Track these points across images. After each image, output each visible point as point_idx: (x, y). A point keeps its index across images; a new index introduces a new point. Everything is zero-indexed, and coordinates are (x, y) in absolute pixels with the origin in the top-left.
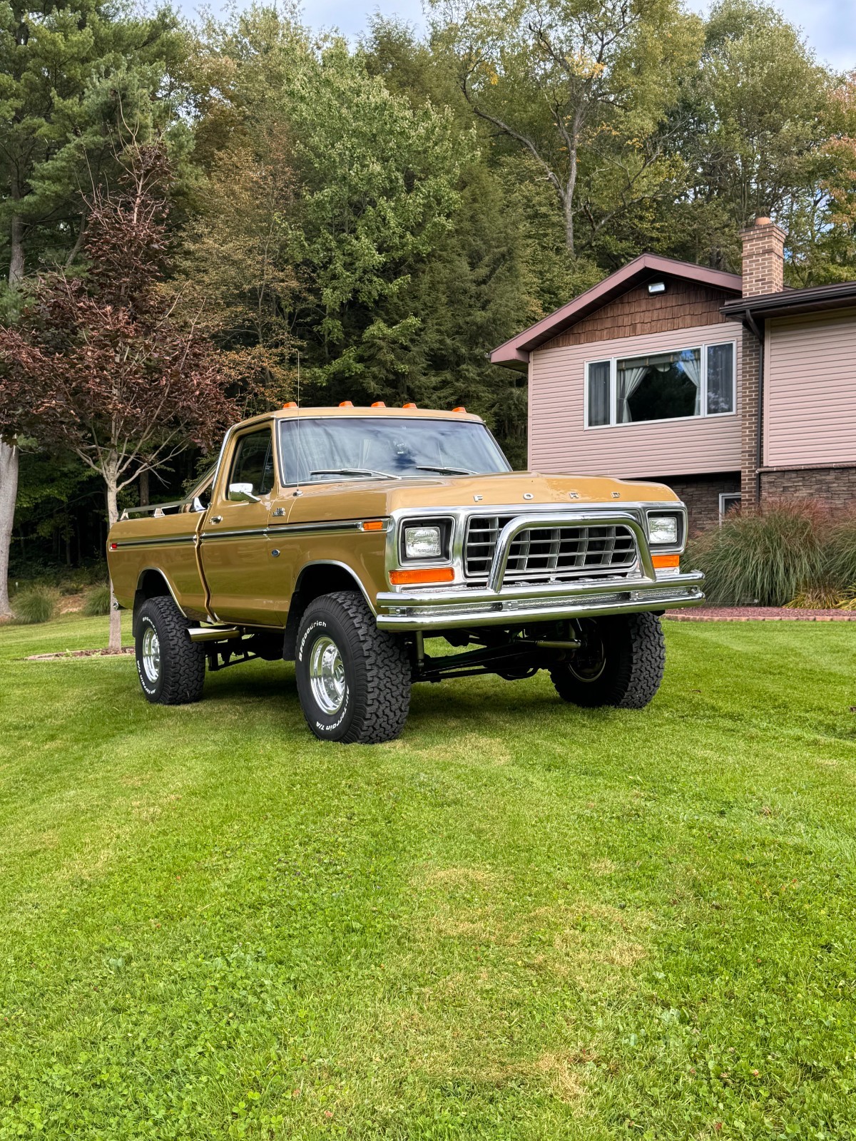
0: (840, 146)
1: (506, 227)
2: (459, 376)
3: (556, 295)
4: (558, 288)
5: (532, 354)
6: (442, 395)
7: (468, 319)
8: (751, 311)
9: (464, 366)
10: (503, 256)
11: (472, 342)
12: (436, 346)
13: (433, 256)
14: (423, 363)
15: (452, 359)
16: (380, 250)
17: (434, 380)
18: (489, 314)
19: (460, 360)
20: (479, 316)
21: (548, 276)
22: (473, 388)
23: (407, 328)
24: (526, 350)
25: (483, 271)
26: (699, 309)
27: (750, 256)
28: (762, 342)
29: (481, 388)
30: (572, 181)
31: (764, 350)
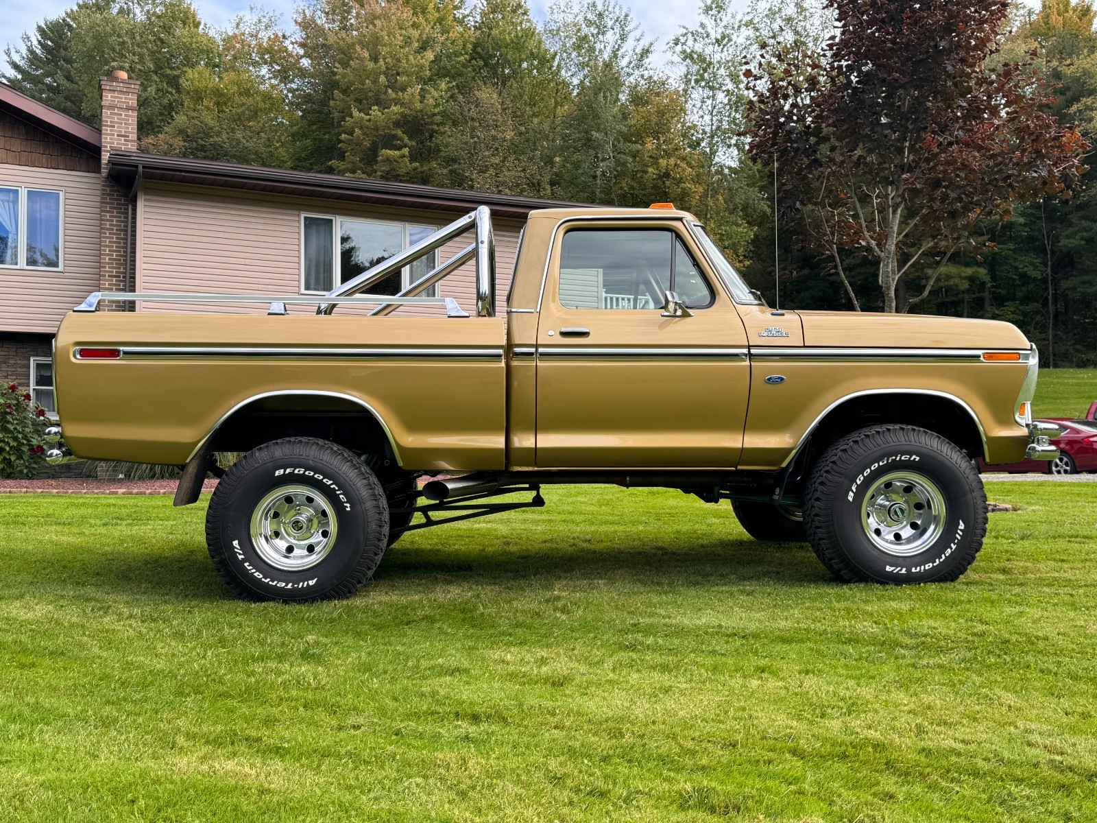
8: (144, 167)
27: (112, 107)
28: (134, 202)
31: (134, 210)
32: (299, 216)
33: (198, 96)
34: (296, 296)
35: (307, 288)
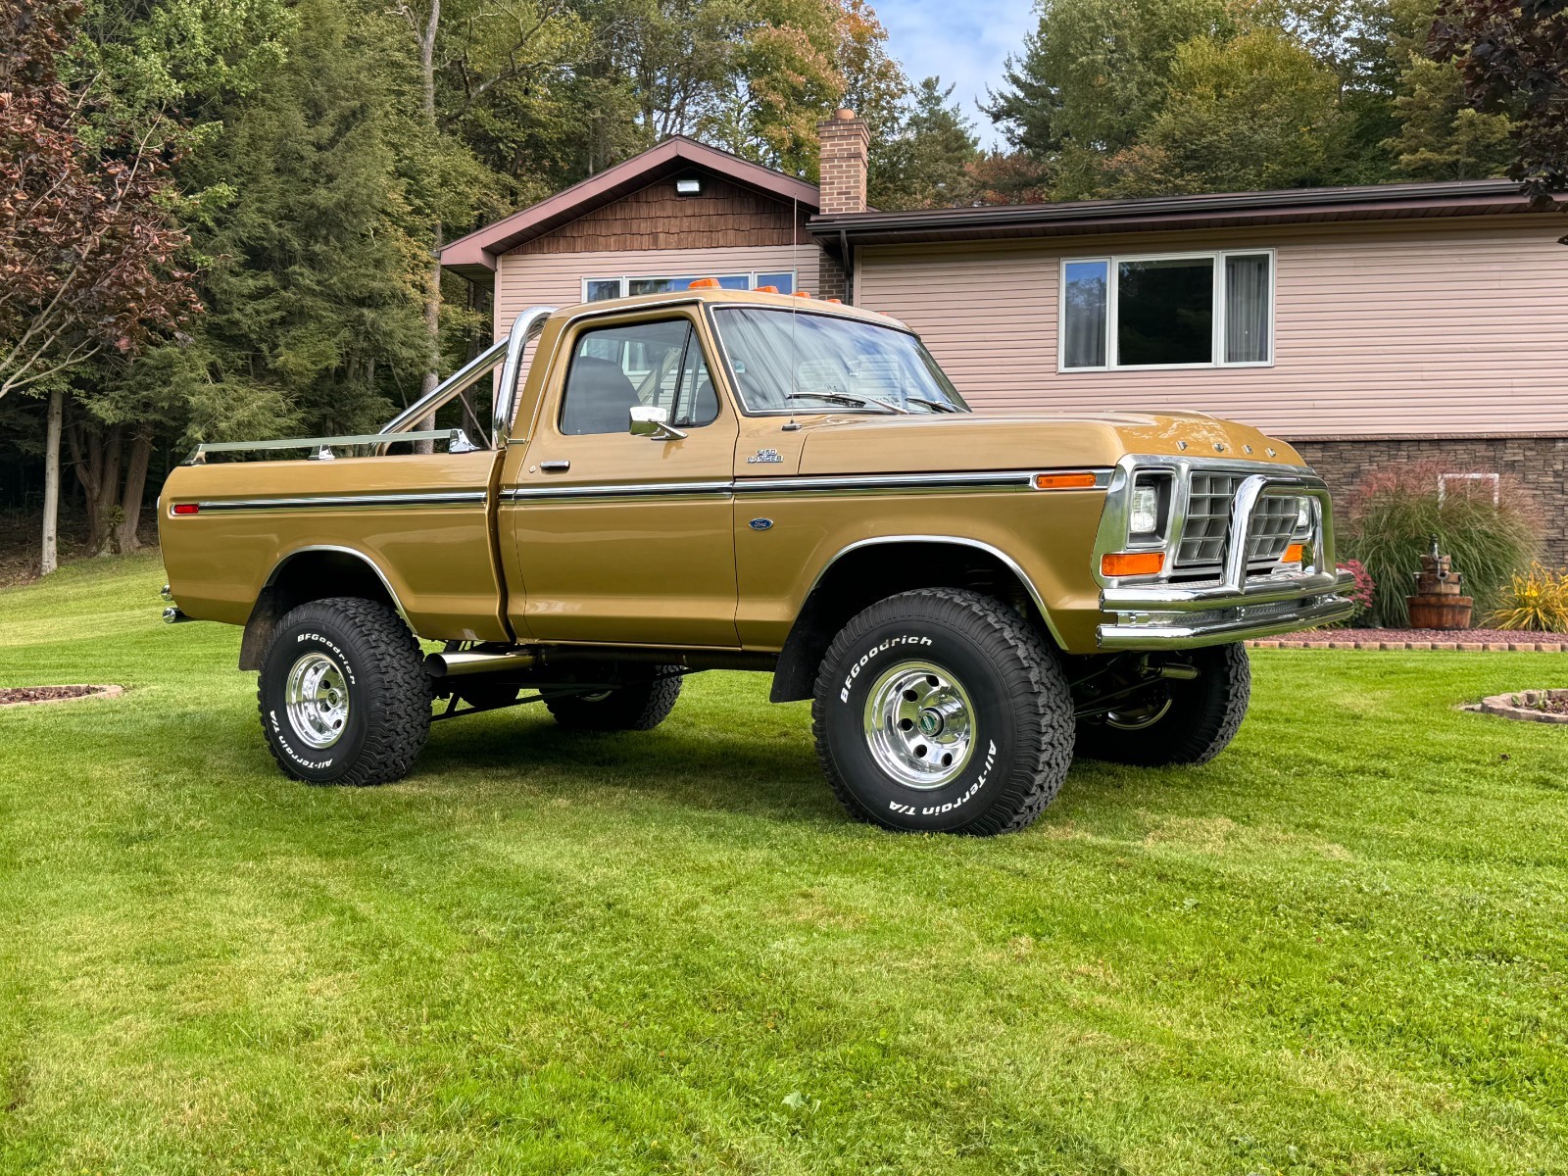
0: (779, 36)
1: (359, 73)
2: (287, 282)
3: (417, 182)
4: (419, 172)
5: (500, 259)
6: (262, 308)
7: (303, 198)
8: (847, 232)
9: (296, 268)
10: (354, 113)
11: (309, 231)
12: (259, 233)
13: (256, 99)
14: (234, 256)
15: (277, 254)
16: (175, 74)
17: (250, 284)
18: (339, 196)
19: (290, 259)
20: (322, 196)
21: (407, 152)
22: (308, 301)
23: (214, 200)
24: (494, 252)
25: (326, 131)
26: (746, 222)
27: (830, 159)
28: (850, 276)
29: (320, 303)
30: (434, 23)
31: (851, 286)
32: (1058, 264)
33: (1189, 81)
34: (1053, 376)
35: (1070, 363)
